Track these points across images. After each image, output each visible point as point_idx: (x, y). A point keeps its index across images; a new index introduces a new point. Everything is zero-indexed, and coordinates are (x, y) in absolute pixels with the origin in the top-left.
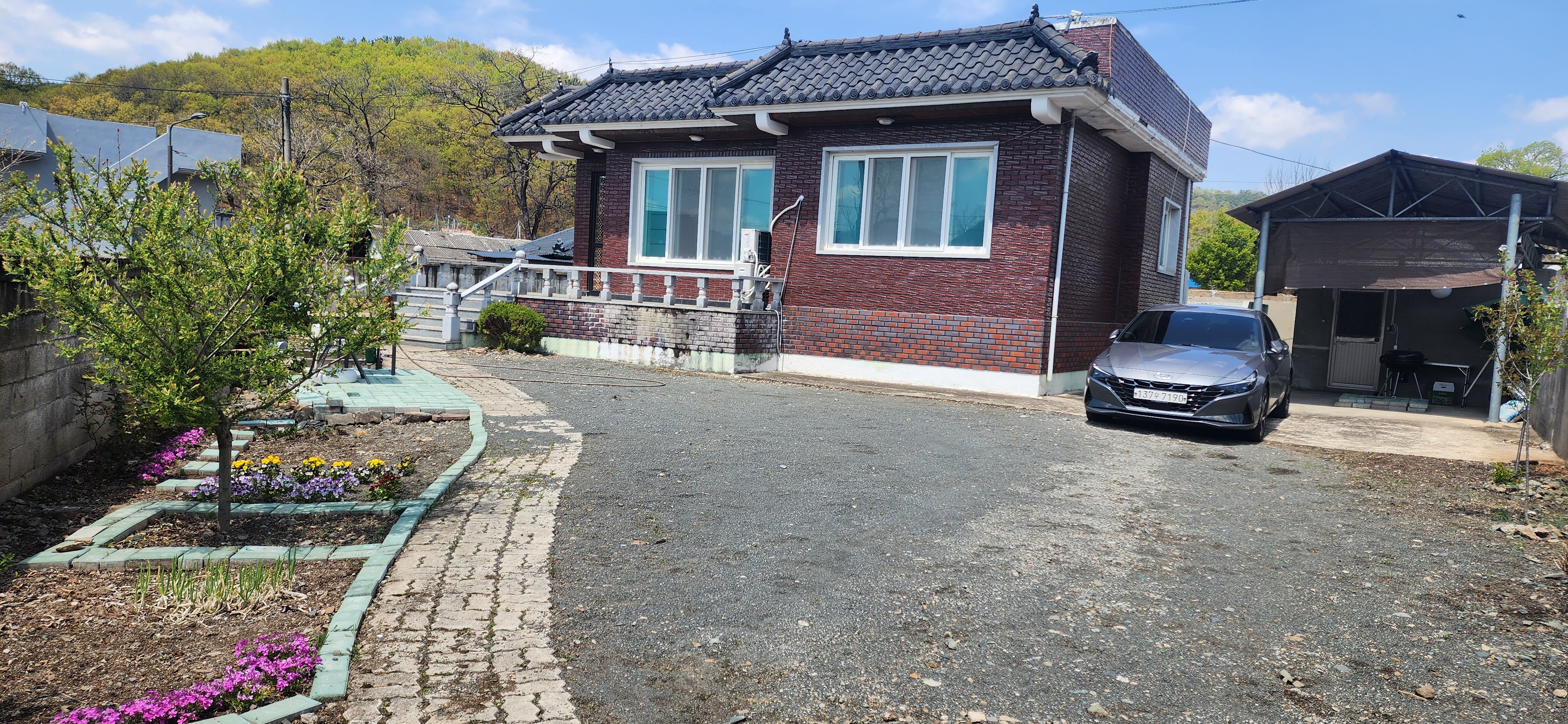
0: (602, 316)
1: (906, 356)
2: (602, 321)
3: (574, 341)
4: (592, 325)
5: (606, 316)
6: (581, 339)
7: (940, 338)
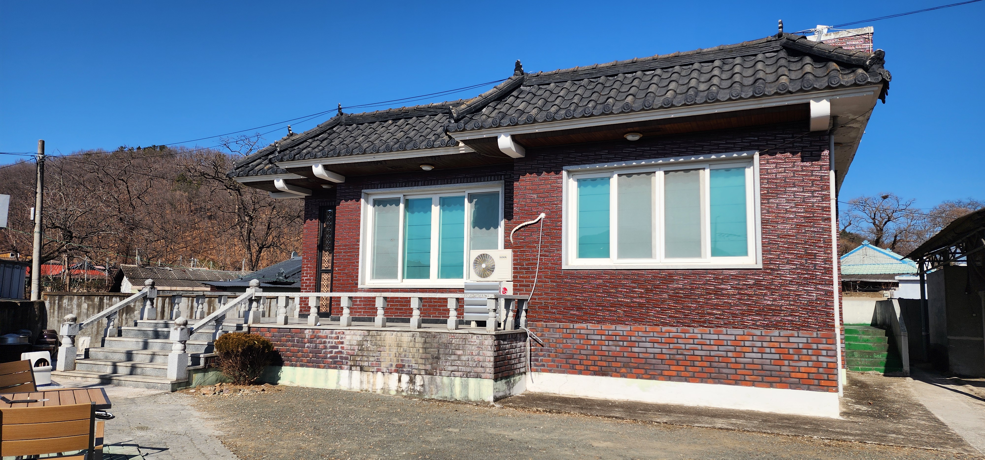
0: (342, 343)
1: (675, 373)
2: (342, 348)
3: (312, 370)
4: (331, 352)
5: (346, 342)
6: (319, 367)
7: (713, 353)
